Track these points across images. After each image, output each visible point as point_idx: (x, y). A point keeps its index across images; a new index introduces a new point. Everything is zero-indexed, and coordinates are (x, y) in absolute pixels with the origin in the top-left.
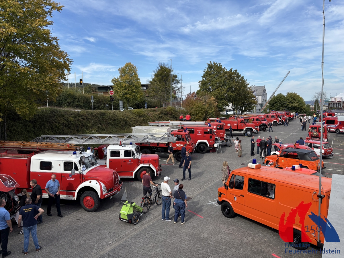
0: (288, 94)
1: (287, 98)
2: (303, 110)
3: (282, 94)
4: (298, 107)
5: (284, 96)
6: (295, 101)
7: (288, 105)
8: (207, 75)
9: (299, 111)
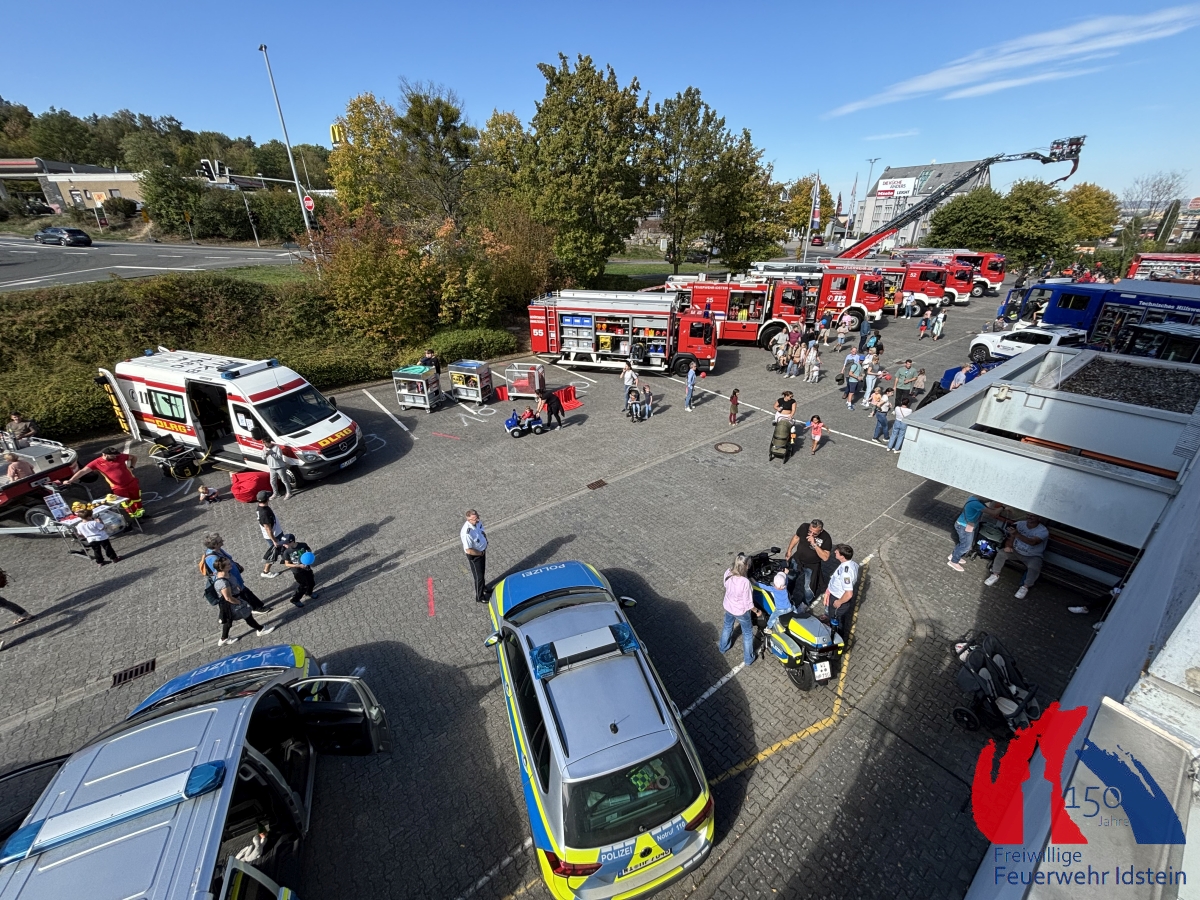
0: (1019, 187)
1: (1007, 203)
4: (1039, 238)
5: (997, 197)
6: (1032, 214)
7: (1002, 228)
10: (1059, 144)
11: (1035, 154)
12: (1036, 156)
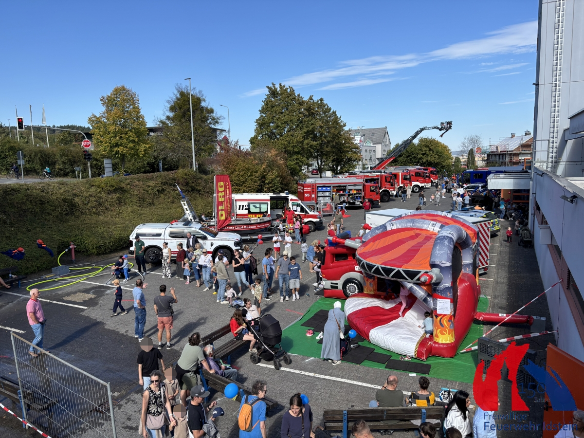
1: (419, 148)
5: (414, 145)
6: (431, 152)
8: (268, 107)
10: (442, 124)
11: (437, 127)
12: (438, 128)
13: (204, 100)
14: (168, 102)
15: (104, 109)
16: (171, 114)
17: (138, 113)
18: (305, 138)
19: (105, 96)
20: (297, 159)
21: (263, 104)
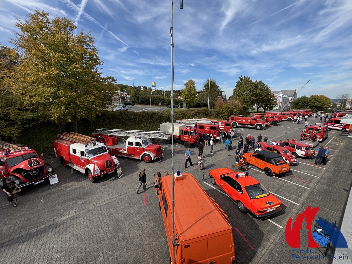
0: (312, 96)
1: (310, 99)
2: (323, 108)
3: (306, 96)
4: (319, 106)
5: (308, 98)
6: (317, 102)
7: (310, 104)
8: (239, 85)
9: (320, 109)
13: (216, 83)
14: (204, 84)
15: (185, 87)
16: (204, 88)
17: (195, 88)
18: (252, 96)
19: (186, 83)
20: (248, 104)
21: (237, 83)
